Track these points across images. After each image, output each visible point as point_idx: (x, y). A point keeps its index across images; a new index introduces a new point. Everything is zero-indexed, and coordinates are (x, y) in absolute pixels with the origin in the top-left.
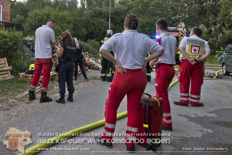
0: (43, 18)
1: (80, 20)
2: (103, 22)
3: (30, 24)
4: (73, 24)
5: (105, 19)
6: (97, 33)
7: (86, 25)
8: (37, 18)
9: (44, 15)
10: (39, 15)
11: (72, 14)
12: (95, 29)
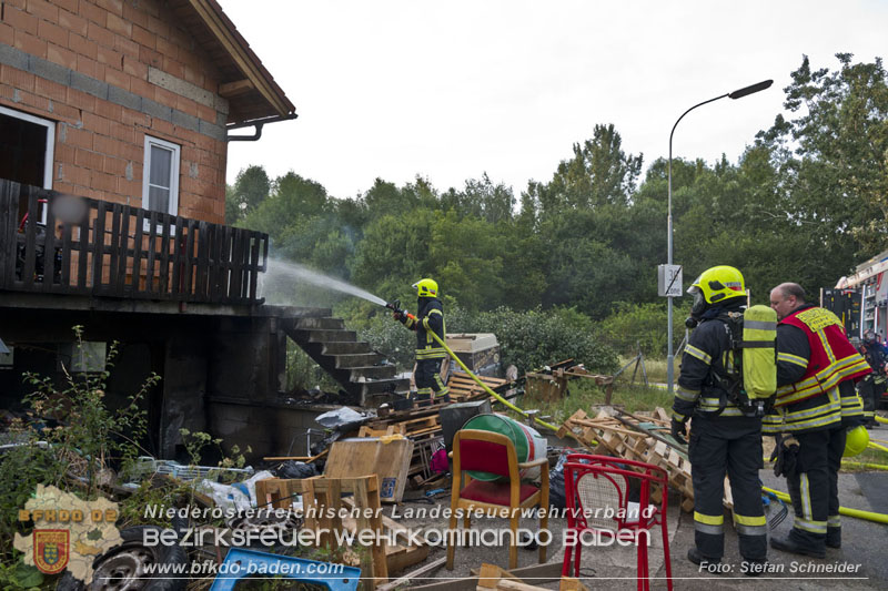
0: (407, 238)
1: (524, 246)
2: (600, 250)
3: (367, 259)
4: (501, 259)
5: (603, 242)
6: (578, 287)
7: (544, 261)
8: (388, 241)
9: (409, 232)
10: (396, 231)
11: (500, 229)
12: (574, 273)
